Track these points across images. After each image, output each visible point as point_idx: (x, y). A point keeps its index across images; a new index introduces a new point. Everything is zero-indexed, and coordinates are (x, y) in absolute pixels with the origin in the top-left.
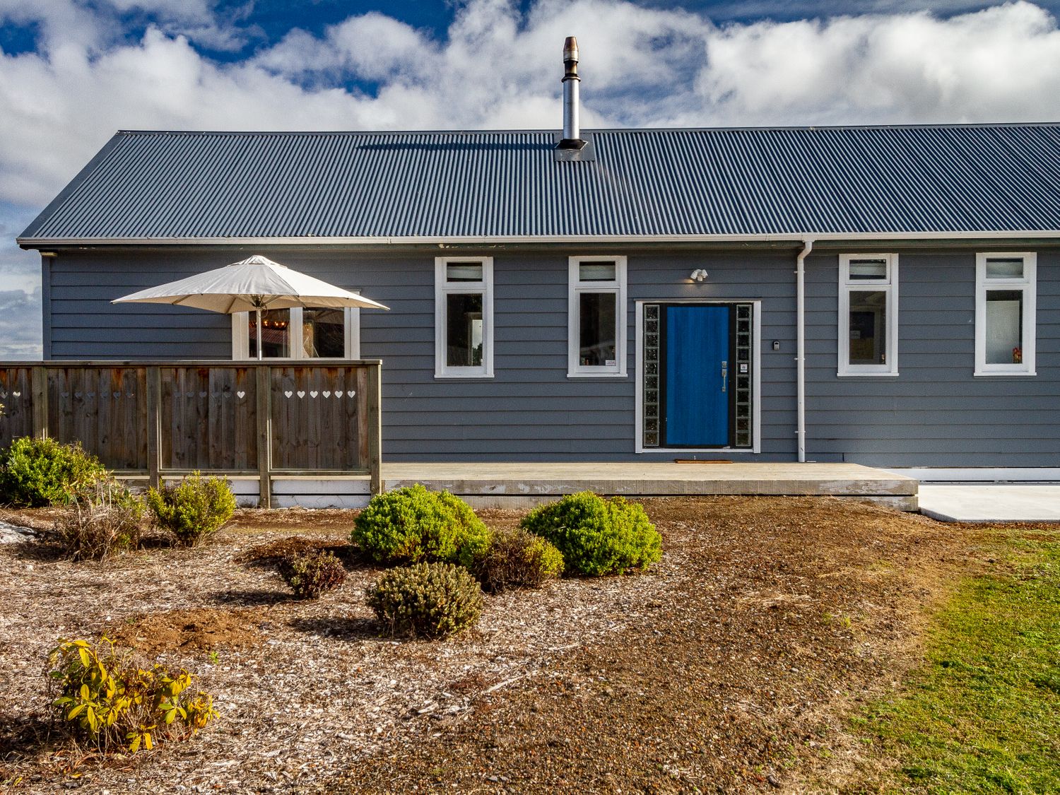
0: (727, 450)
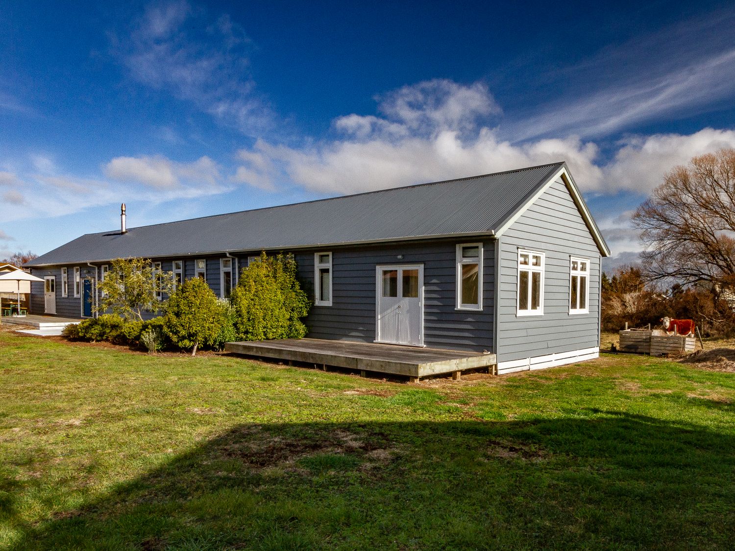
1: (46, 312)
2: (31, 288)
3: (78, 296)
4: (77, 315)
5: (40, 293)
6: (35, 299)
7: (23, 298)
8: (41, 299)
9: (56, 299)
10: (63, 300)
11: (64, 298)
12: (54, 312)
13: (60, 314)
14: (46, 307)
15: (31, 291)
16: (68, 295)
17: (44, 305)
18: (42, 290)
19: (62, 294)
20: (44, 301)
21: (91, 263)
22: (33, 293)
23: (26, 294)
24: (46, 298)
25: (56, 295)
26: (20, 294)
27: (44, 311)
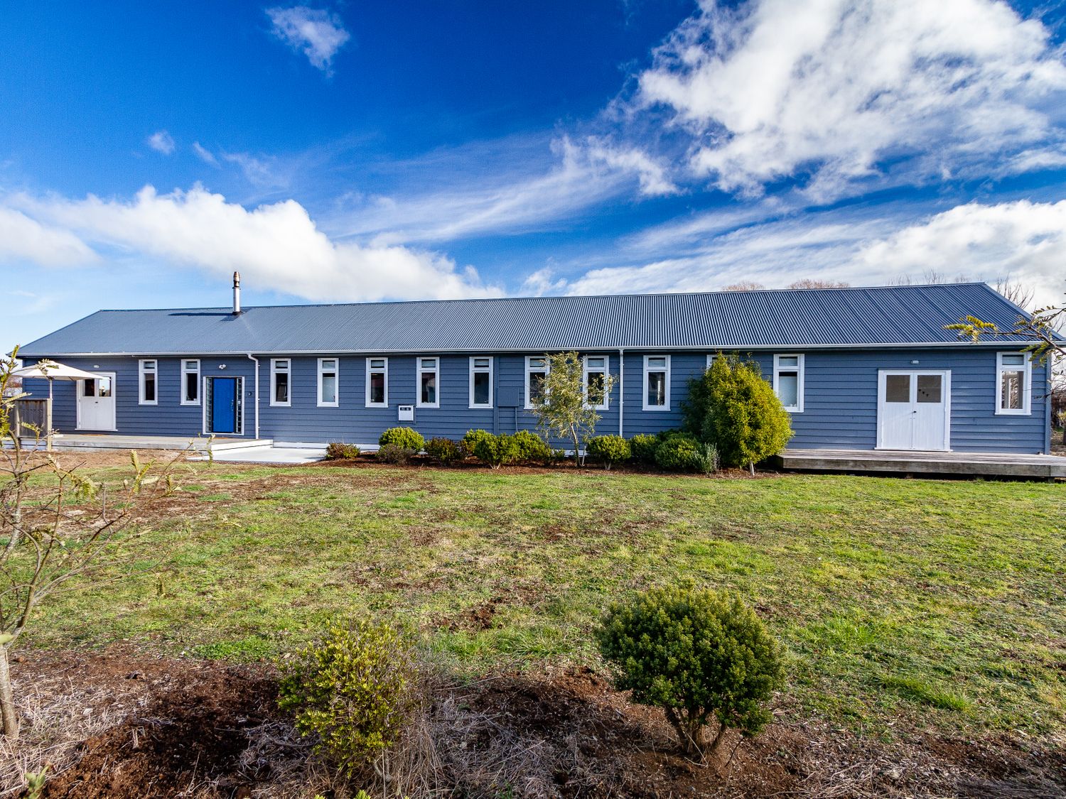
0: (233, 434)
1: (79, 427)
9: (117, 407)
10: (141, 409)
11: (144, 406)
12: (109, 428)
13: (129, 430)
14: (79, 420)
16: (159, 402)
17: (75, 416)
19: (138, 399)
20: (75, 411)
21: (253, 355)
24: (82, 406)
25: (117, 402)
27: (76, 427)
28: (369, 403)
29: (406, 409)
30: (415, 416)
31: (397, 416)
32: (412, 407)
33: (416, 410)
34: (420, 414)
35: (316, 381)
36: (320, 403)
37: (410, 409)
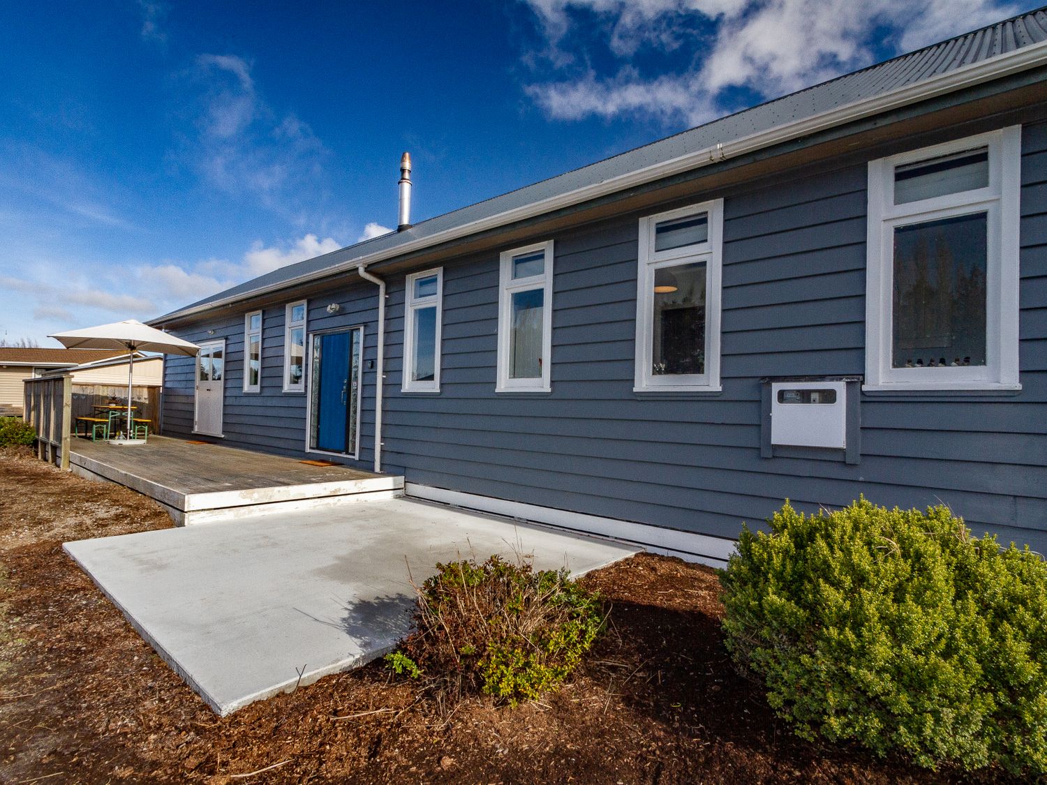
0: (344, 455)
1: (196, 429)
2: (165, 375)
3: (299, 388)
4: (291, 445)
5: (183, 385)
6: (173, 399)
7: (144, 396)
8: (183, 400)
9: (225, 397)
10: (244, 401)
11: (248, 395)
12: (218, 432)
13: (233, 437)
14: (196, 419)
15: (164, 382)
16: (262, 388)
17: (192, 413)
18: (189, 377)
19: (242, 383)
20: (193, 404)
22: (168, 385)
23: (152, 388)
24: (198, 396)
25: (225, 388)
26: (133, 387)
27: (192, 428)
28: (646, 380)
29: (805, 397)
30: (856, 428)
31: (763, 424)
32: (840, 387)
33: (864, 401)
34: (878, 416)
35: (495, 319)
36: (505, 383)
37: (829, 397)
